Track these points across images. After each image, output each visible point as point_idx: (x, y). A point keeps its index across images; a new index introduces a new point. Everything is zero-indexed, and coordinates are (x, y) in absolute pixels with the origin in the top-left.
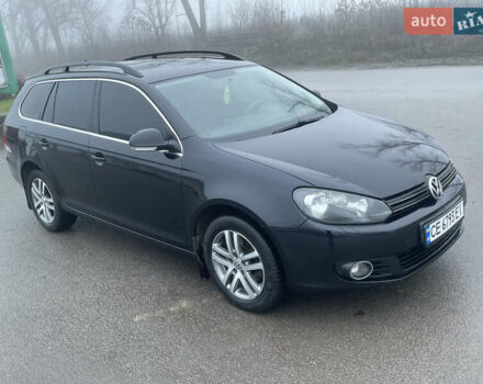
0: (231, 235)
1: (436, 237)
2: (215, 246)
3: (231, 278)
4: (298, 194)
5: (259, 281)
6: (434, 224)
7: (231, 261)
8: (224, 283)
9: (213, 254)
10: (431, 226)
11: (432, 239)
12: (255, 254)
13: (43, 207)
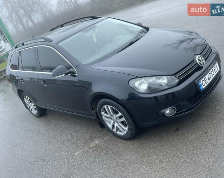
0: (107, 107)
1: (206, 85)
2: (103, 113)
3: (113, 126)
4: (131, 83)
5: (126, 126)
6: (203, 79)
7: (111, 119)
8: (111, 129)
9: (103, 117)
10: (201, 81)
11: (204, 87)
12: (120, 114)
13: (31, 108)
